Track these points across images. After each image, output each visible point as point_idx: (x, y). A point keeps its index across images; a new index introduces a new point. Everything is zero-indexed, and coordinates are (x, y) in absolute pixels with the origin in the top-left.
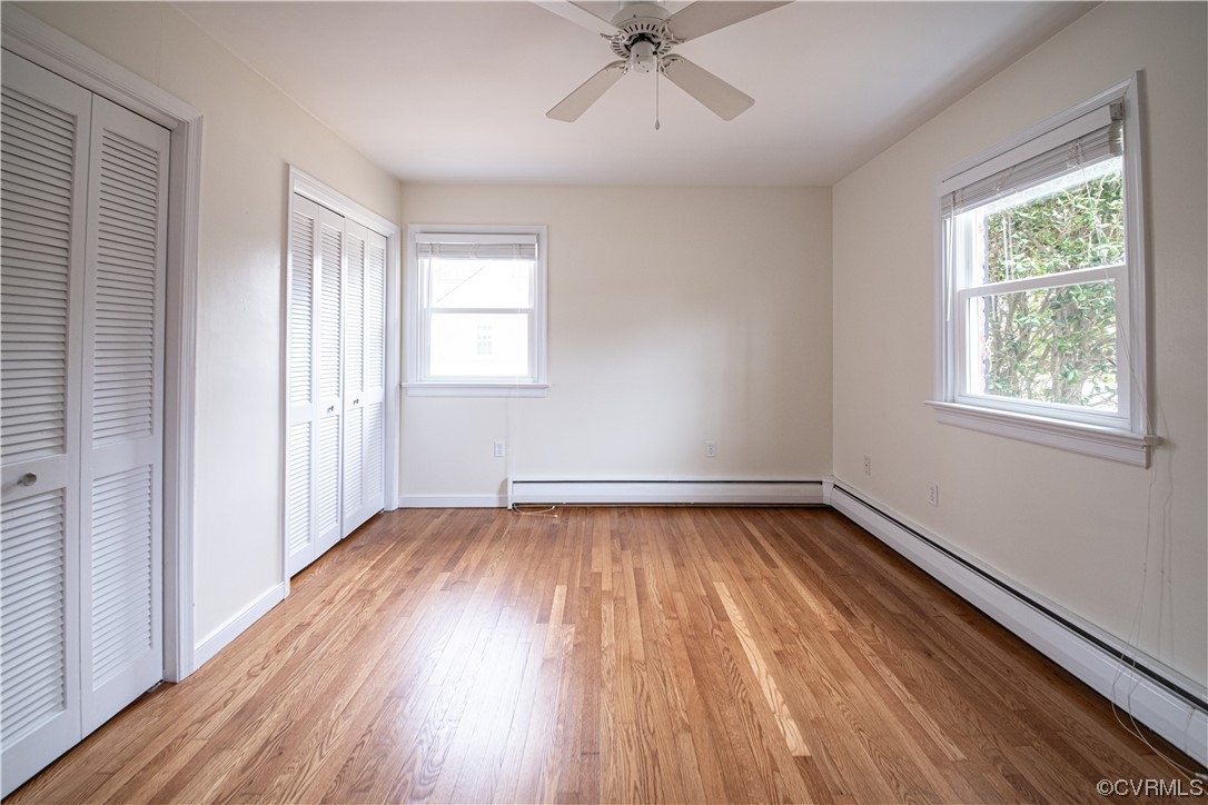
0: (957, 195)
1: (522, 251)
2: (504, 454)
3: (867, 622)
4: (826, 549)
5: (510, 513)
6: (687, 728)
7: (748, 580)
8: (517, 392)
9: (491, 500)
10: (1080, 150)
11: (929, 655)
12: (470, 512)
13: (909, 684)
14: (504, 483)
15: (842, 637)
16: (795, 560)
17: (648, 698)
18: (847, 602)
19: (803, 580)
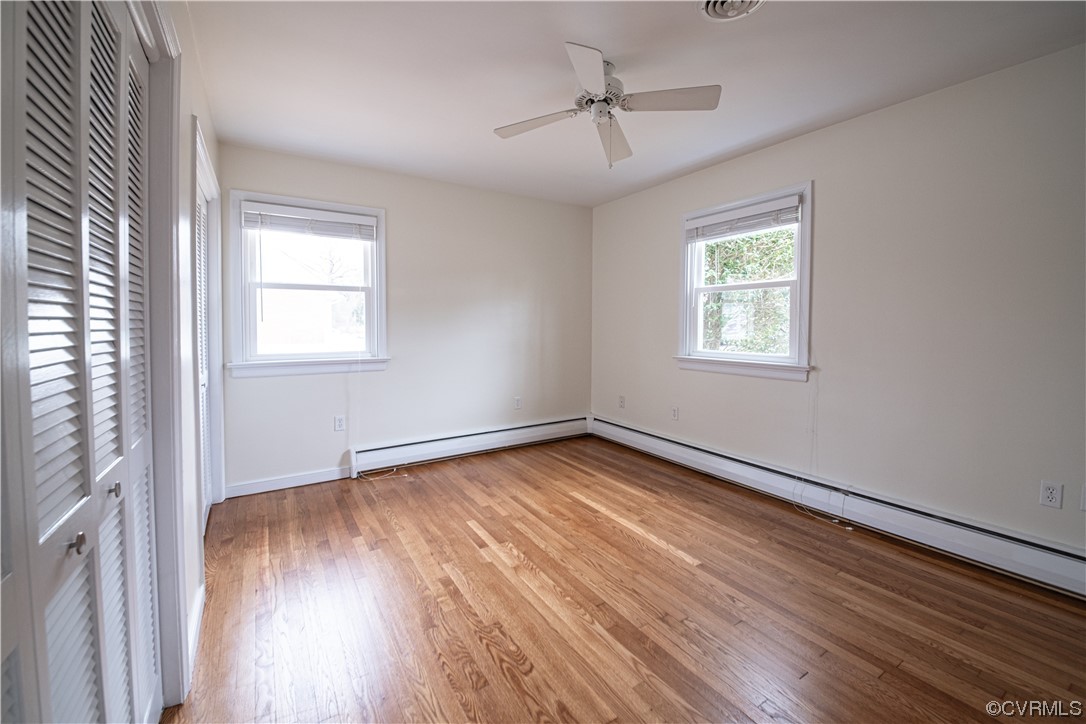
0: (700, 231)
1: (362, 231)
2: (344, 427)
3: (667, 494)
4: (611, 460)
5: (355, 481)
6: (637, 573)
7: (587, 487)
8: (360, 367)
9: (332, 472)
10: (777, 216)
11: (707, 502)
12: (315, 488)
13: (710, 517)
14: (347, 455)
15: (660, 503)
16: (600, 469)
17: (600, 566)
18: (649, 486)
19: (616, 480)
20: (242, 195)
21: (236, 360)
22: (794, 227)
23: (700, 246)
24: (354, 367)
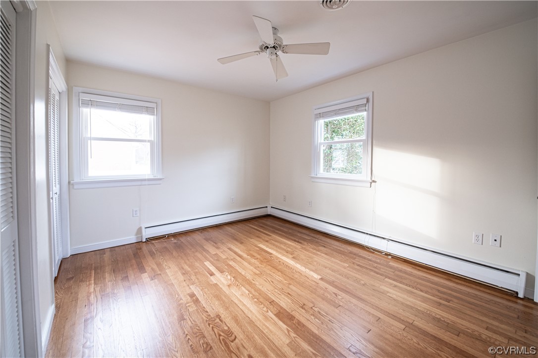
0: (321, 114)
1: (148, 110)
2: (138, 215)
3: (305, 243)
4: (279, 227)
5: (145, 243)
6: (290, 284)
7: (267, 241)
8: (147, 183)
9: (132, 239)
10: (357, 108)
11: (325, 247)
12: (122, 248)
13: (326, 254)
14: (140, 230)
15: (302, 248)
16: (274, 232)
17: (272, 282)
18: (297, 240)
19: (282, 237)
20: (81, 90)
21: (76, 180)
22: (365, 114)
23: (321, 122)
24: (144, 183)
